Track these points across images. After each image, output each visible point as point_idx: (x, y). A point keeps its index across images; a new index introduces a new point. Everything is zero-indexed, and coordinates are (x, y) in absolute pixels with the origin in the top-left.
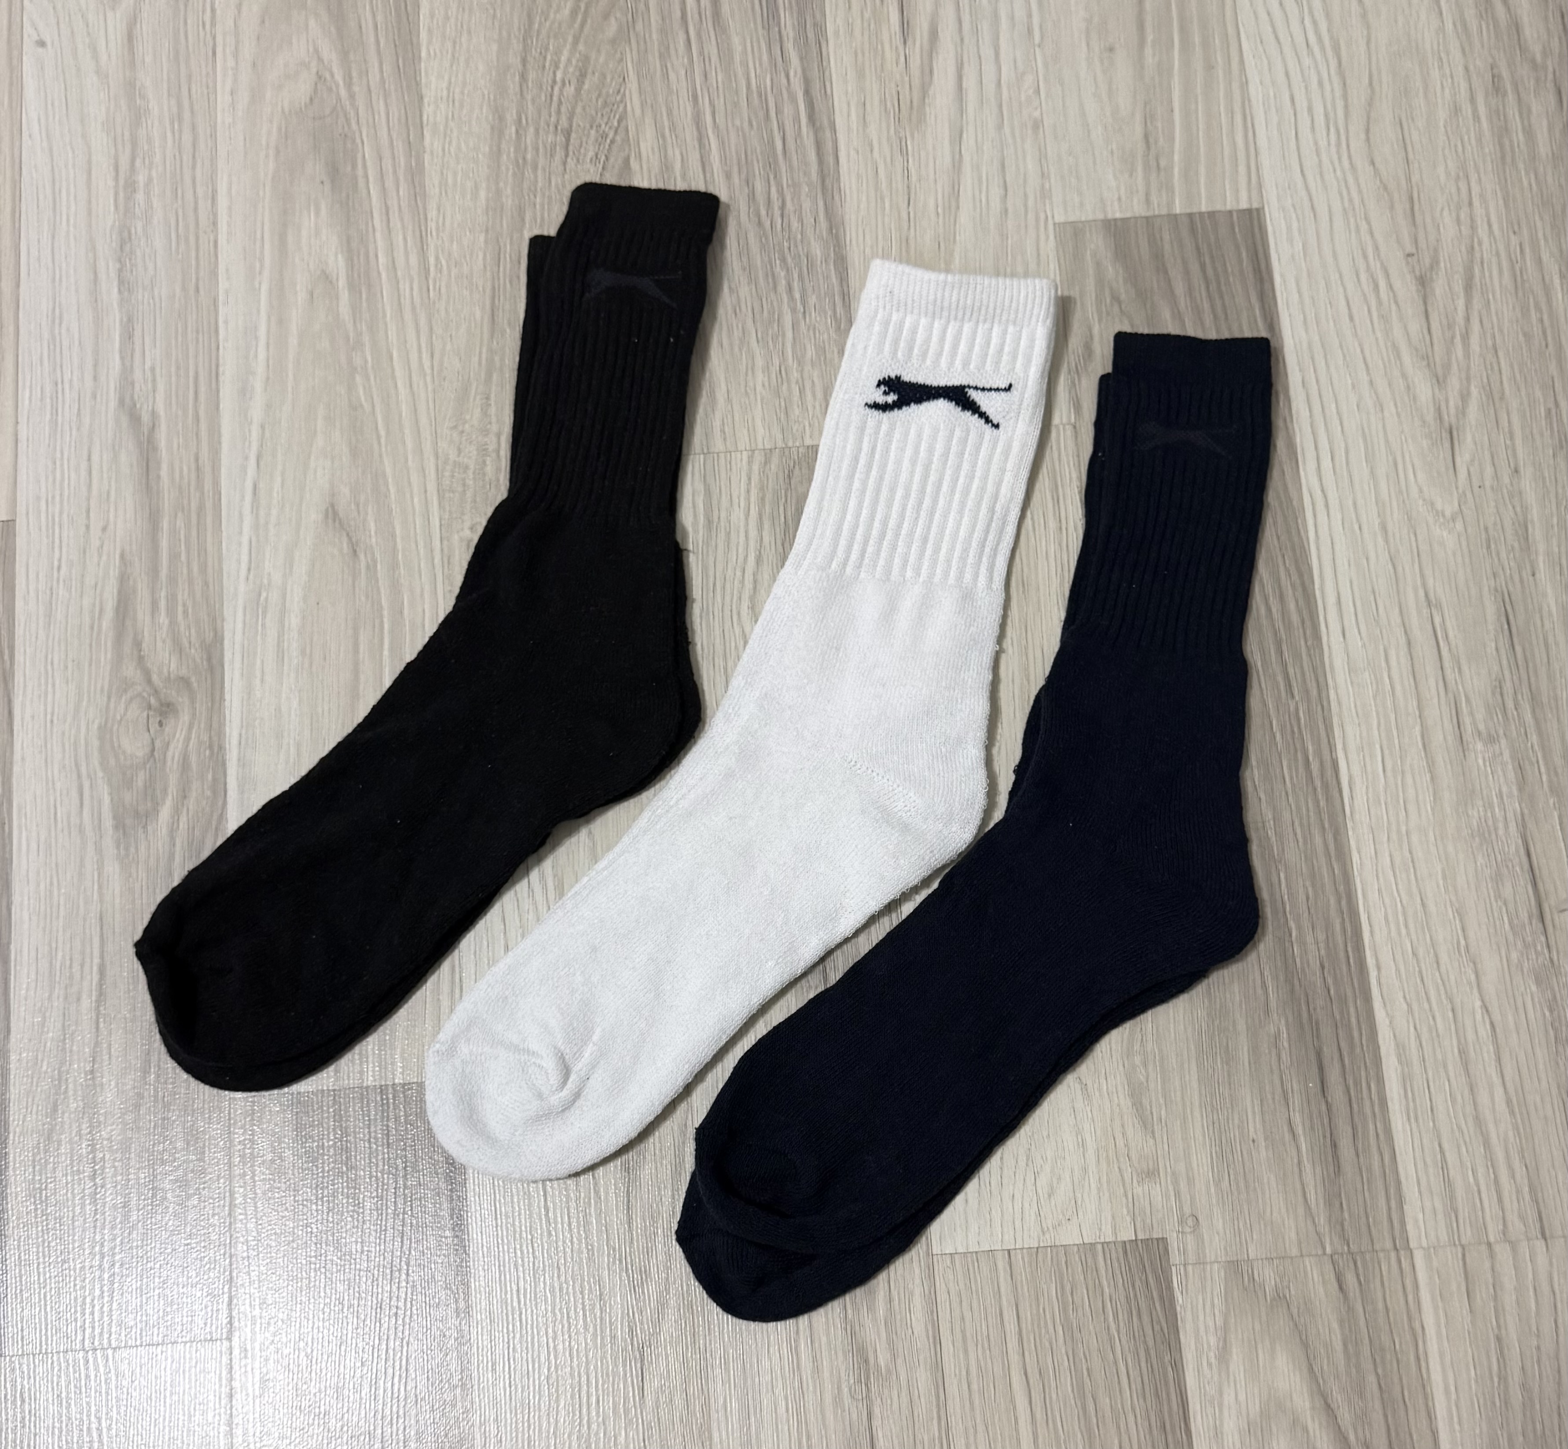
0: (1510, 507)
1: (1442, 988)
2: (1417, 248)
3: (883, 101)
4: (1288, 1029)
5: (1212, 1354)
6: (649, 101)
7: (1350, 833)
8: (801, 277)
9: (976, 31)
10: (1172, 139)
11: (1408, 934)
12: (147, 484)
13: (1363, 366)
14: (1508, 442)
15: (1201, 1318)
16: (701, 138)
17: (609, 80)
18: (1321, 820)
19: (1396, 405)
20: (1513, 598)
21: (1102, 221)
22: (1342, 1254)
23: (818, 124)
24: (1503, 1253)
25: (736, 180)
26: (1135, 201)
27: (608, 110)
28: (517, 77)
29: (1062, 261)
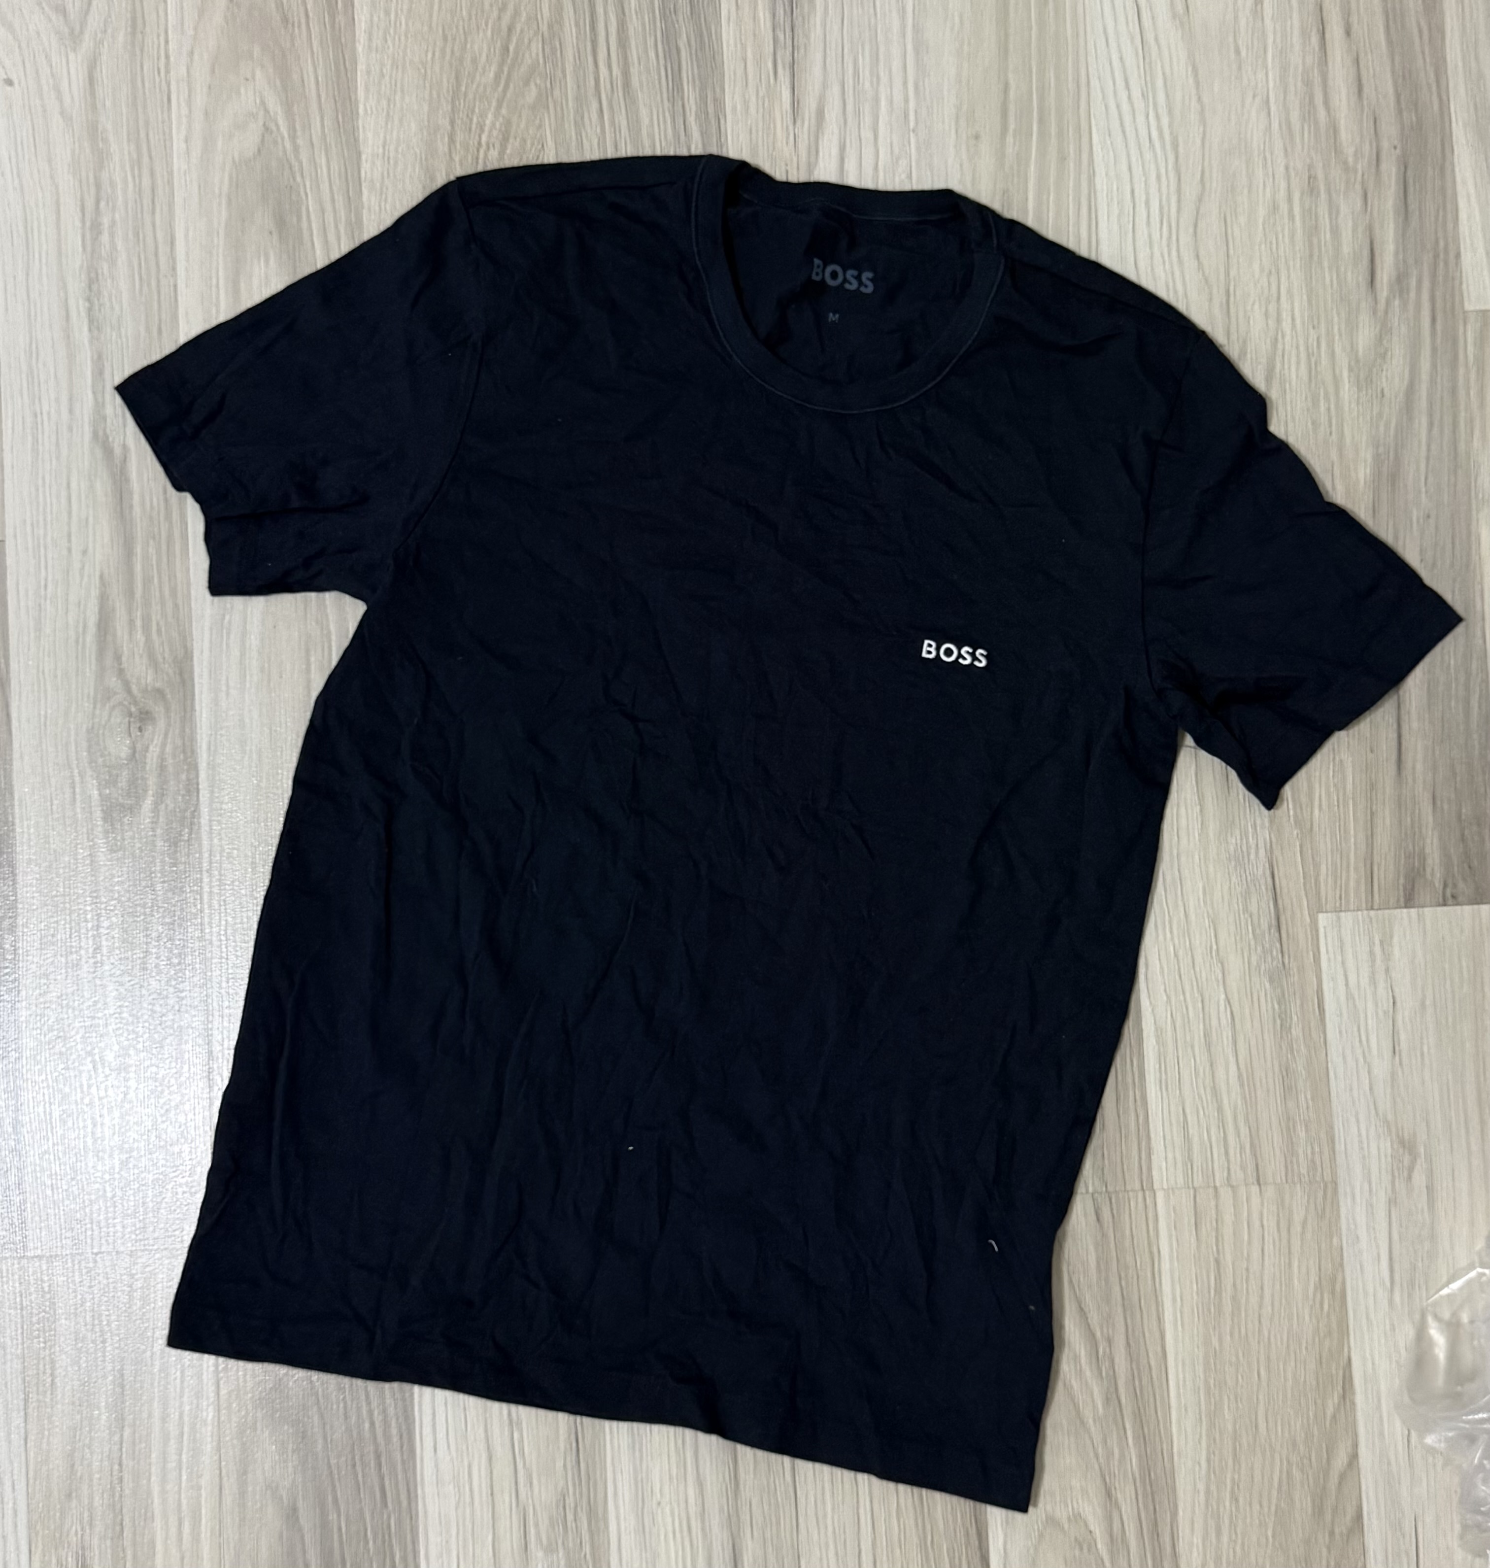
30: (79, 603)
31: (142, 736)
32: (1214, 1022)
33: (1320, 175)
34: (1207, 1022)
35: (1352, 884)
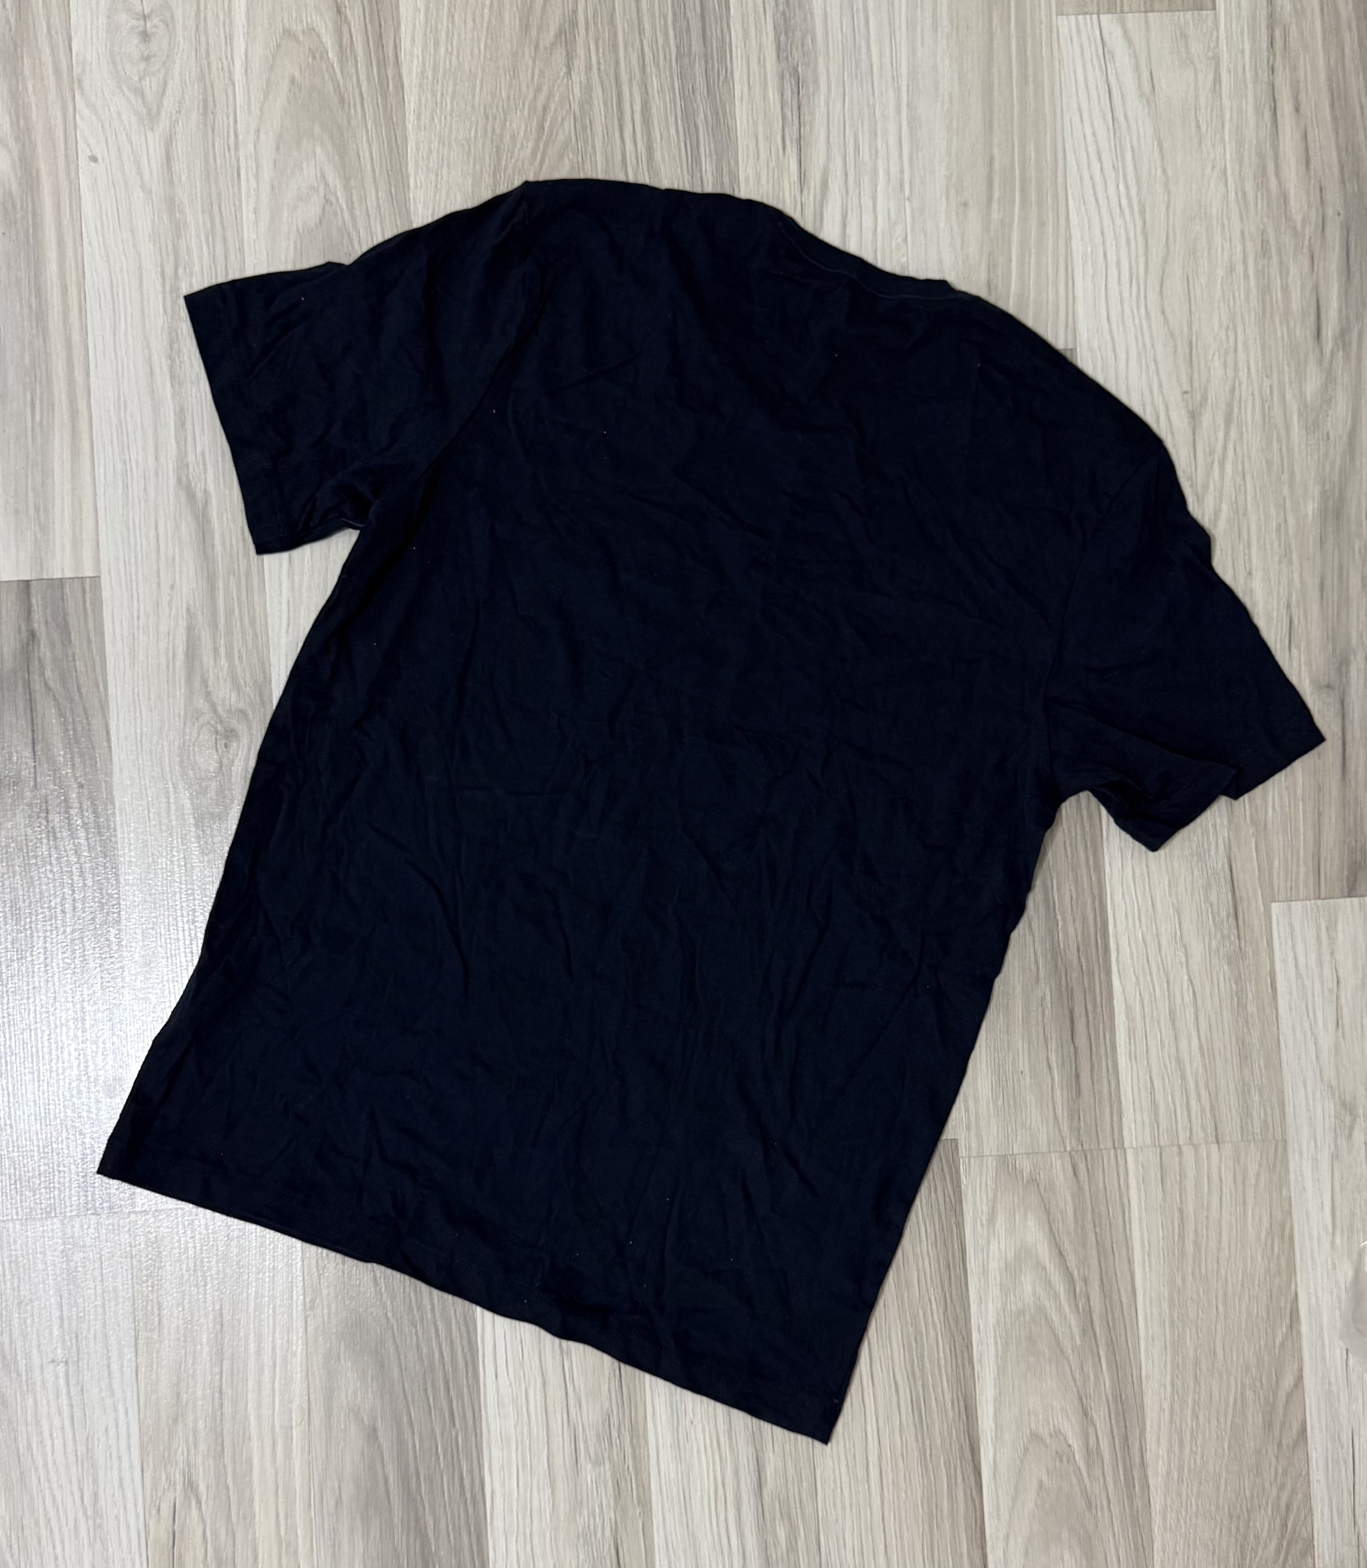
2: (1192, 386)
5: (984, 1218)
7: (1105, 850)
9: (858, 184)
12: (204, 551)
14: (1247, 551)
15: (978, 1192)
22: (1077, 1152)
24: (1188, 1152)
30: (169, 633)
31: (228, 752)
32: (1178, 1000)
33: (1273, 242)
34: (1172, 999)
35: (1302, 876)
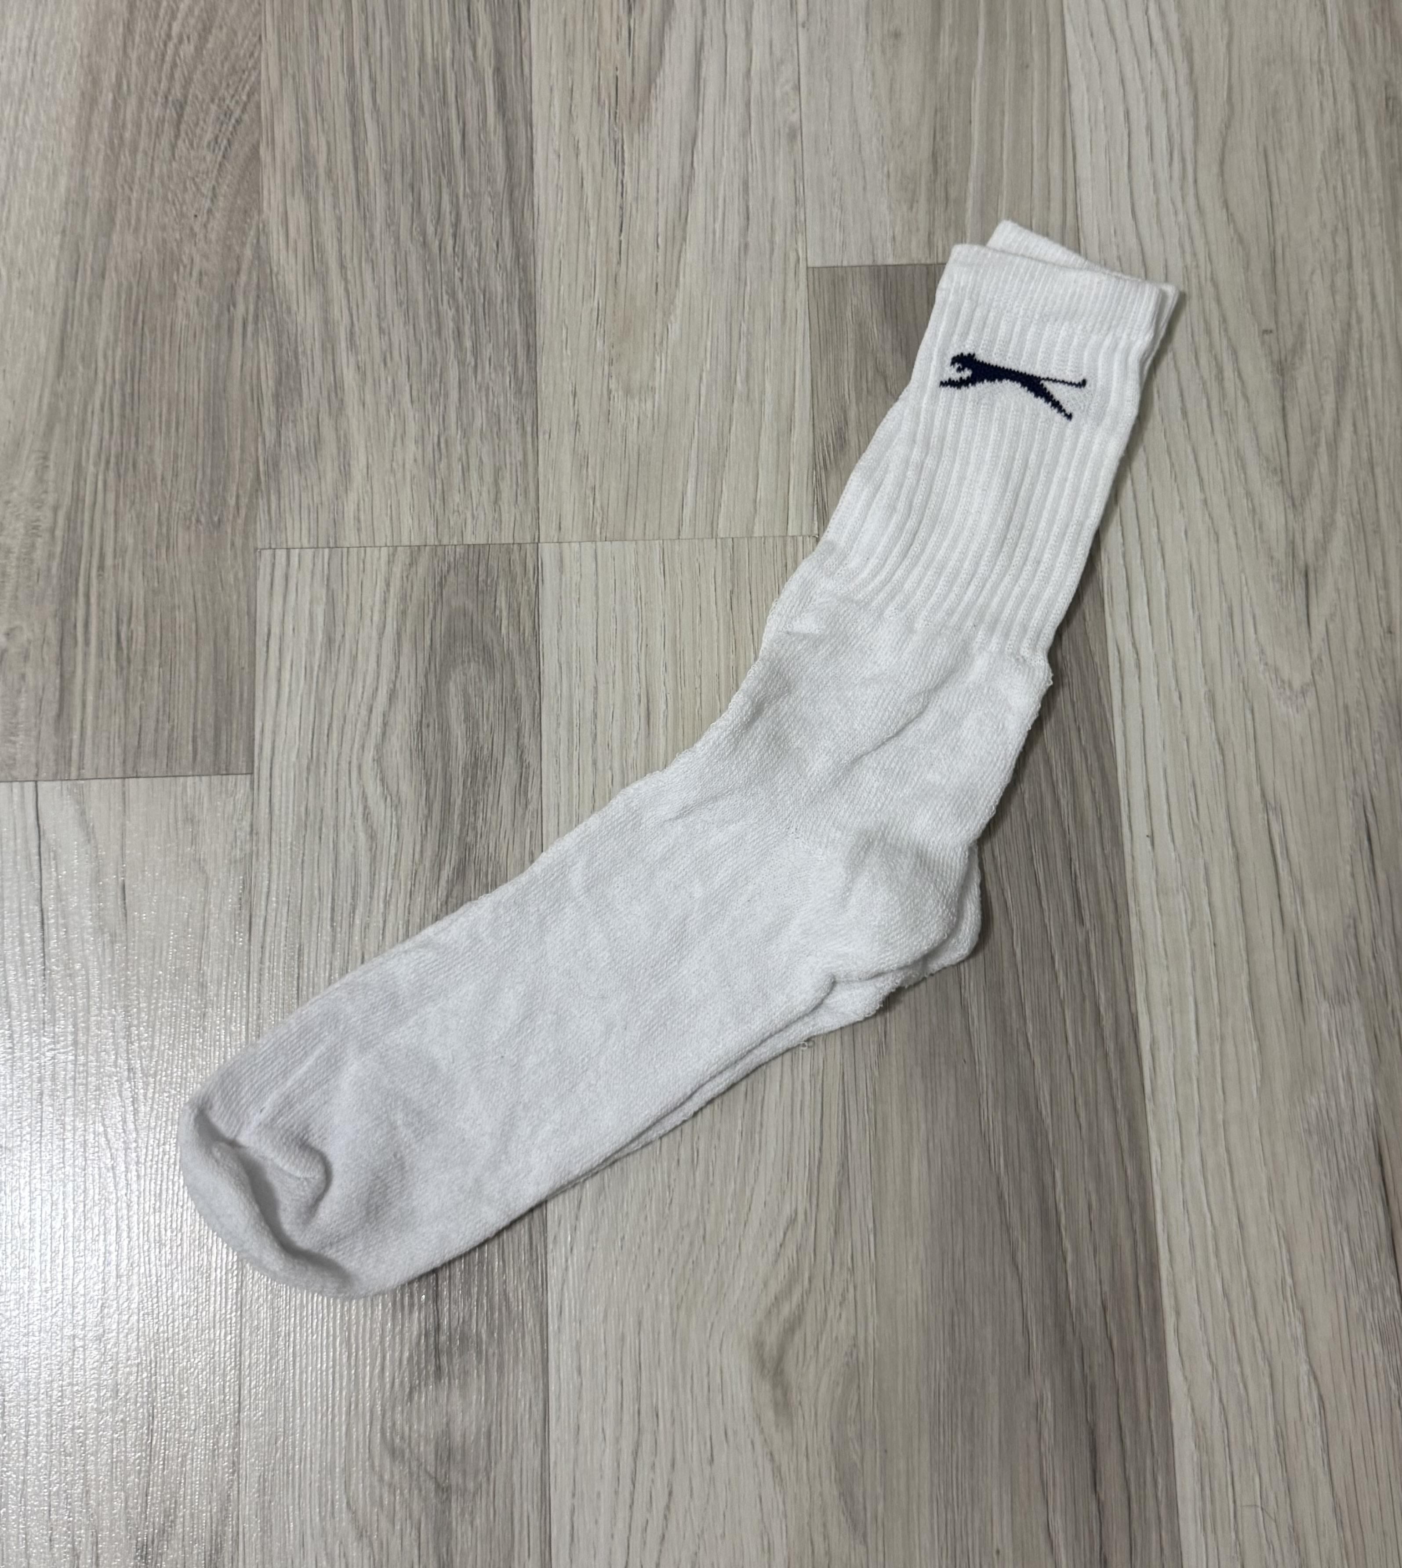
0: (1380, 682)
1: (1258, 1344)
3: (596, 89)
4: (1054, 1395)
6: (290, 71)
8: (474, 320)
10: (967, 162)
11: (1219, 1267)
13: (1196, 479)
16: (355, 123)
17: (240, 38)
18: (1113, 1098)
19: (1236, 534)
20: (1377, 805)
21: (869, 266)
23: (509, 114)
25: (398, 184)
26: (914, 243)
27: (235, 78)
28: (121, 30)
29: (814, 320)
